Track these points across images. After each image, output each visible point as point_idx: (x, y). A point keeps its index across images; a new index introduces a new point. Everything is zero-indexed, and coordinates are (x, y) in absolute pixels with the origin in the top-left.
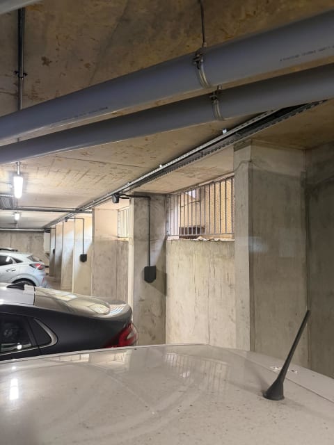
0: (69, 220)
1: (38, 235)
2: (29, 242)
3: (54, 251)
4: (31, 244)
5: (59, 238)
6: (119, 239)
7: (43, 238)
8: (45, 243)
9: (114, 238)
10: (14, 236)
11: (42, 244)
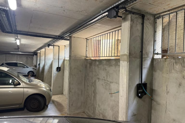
0: (50, 46)
1: (31, 56)
2: (26, 60)
3: (39, 64)
4: (27, 61)
5: (43, 58)
6: (87, 58)
7: (33, 58)
8: (34, 60)
9: (83, 58)
10: (18, 56)
11: (33, 61)
